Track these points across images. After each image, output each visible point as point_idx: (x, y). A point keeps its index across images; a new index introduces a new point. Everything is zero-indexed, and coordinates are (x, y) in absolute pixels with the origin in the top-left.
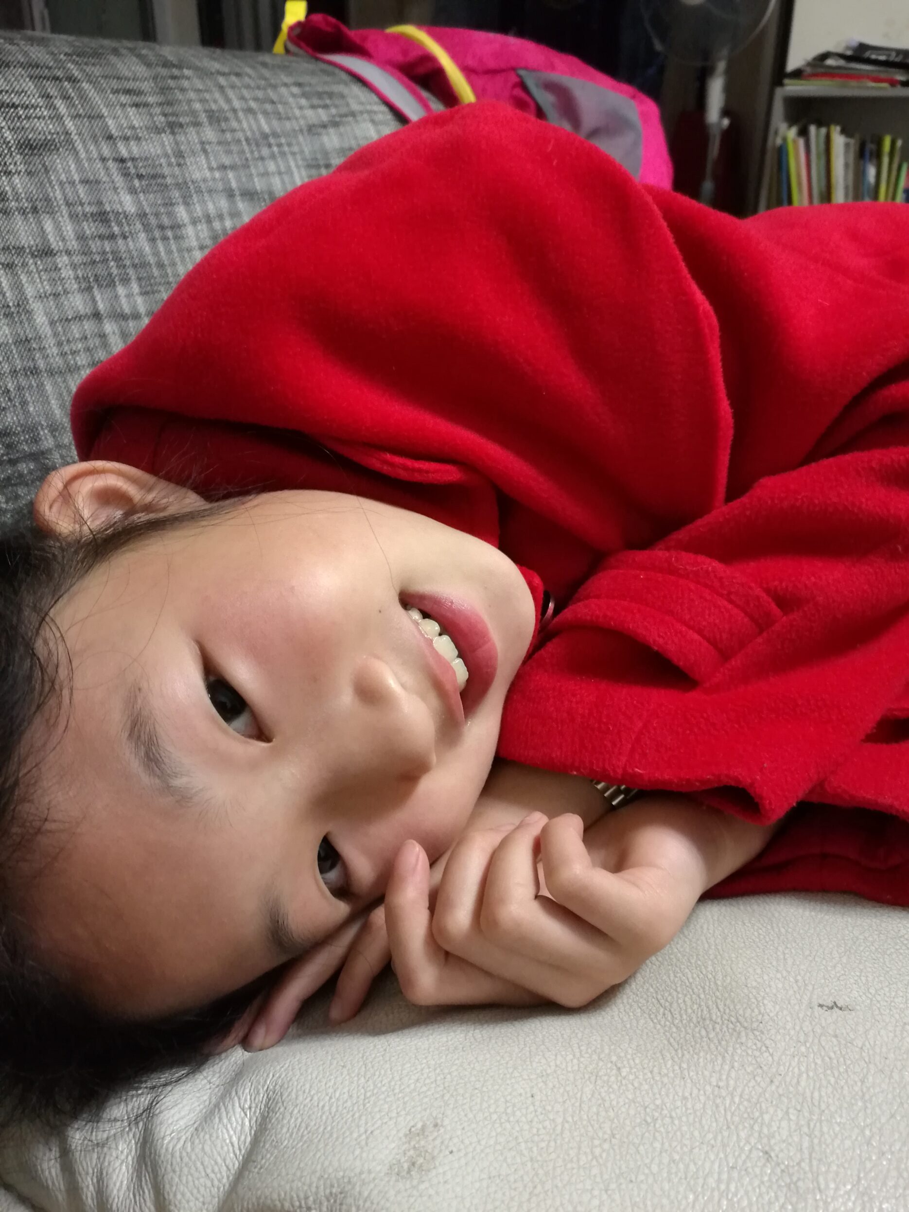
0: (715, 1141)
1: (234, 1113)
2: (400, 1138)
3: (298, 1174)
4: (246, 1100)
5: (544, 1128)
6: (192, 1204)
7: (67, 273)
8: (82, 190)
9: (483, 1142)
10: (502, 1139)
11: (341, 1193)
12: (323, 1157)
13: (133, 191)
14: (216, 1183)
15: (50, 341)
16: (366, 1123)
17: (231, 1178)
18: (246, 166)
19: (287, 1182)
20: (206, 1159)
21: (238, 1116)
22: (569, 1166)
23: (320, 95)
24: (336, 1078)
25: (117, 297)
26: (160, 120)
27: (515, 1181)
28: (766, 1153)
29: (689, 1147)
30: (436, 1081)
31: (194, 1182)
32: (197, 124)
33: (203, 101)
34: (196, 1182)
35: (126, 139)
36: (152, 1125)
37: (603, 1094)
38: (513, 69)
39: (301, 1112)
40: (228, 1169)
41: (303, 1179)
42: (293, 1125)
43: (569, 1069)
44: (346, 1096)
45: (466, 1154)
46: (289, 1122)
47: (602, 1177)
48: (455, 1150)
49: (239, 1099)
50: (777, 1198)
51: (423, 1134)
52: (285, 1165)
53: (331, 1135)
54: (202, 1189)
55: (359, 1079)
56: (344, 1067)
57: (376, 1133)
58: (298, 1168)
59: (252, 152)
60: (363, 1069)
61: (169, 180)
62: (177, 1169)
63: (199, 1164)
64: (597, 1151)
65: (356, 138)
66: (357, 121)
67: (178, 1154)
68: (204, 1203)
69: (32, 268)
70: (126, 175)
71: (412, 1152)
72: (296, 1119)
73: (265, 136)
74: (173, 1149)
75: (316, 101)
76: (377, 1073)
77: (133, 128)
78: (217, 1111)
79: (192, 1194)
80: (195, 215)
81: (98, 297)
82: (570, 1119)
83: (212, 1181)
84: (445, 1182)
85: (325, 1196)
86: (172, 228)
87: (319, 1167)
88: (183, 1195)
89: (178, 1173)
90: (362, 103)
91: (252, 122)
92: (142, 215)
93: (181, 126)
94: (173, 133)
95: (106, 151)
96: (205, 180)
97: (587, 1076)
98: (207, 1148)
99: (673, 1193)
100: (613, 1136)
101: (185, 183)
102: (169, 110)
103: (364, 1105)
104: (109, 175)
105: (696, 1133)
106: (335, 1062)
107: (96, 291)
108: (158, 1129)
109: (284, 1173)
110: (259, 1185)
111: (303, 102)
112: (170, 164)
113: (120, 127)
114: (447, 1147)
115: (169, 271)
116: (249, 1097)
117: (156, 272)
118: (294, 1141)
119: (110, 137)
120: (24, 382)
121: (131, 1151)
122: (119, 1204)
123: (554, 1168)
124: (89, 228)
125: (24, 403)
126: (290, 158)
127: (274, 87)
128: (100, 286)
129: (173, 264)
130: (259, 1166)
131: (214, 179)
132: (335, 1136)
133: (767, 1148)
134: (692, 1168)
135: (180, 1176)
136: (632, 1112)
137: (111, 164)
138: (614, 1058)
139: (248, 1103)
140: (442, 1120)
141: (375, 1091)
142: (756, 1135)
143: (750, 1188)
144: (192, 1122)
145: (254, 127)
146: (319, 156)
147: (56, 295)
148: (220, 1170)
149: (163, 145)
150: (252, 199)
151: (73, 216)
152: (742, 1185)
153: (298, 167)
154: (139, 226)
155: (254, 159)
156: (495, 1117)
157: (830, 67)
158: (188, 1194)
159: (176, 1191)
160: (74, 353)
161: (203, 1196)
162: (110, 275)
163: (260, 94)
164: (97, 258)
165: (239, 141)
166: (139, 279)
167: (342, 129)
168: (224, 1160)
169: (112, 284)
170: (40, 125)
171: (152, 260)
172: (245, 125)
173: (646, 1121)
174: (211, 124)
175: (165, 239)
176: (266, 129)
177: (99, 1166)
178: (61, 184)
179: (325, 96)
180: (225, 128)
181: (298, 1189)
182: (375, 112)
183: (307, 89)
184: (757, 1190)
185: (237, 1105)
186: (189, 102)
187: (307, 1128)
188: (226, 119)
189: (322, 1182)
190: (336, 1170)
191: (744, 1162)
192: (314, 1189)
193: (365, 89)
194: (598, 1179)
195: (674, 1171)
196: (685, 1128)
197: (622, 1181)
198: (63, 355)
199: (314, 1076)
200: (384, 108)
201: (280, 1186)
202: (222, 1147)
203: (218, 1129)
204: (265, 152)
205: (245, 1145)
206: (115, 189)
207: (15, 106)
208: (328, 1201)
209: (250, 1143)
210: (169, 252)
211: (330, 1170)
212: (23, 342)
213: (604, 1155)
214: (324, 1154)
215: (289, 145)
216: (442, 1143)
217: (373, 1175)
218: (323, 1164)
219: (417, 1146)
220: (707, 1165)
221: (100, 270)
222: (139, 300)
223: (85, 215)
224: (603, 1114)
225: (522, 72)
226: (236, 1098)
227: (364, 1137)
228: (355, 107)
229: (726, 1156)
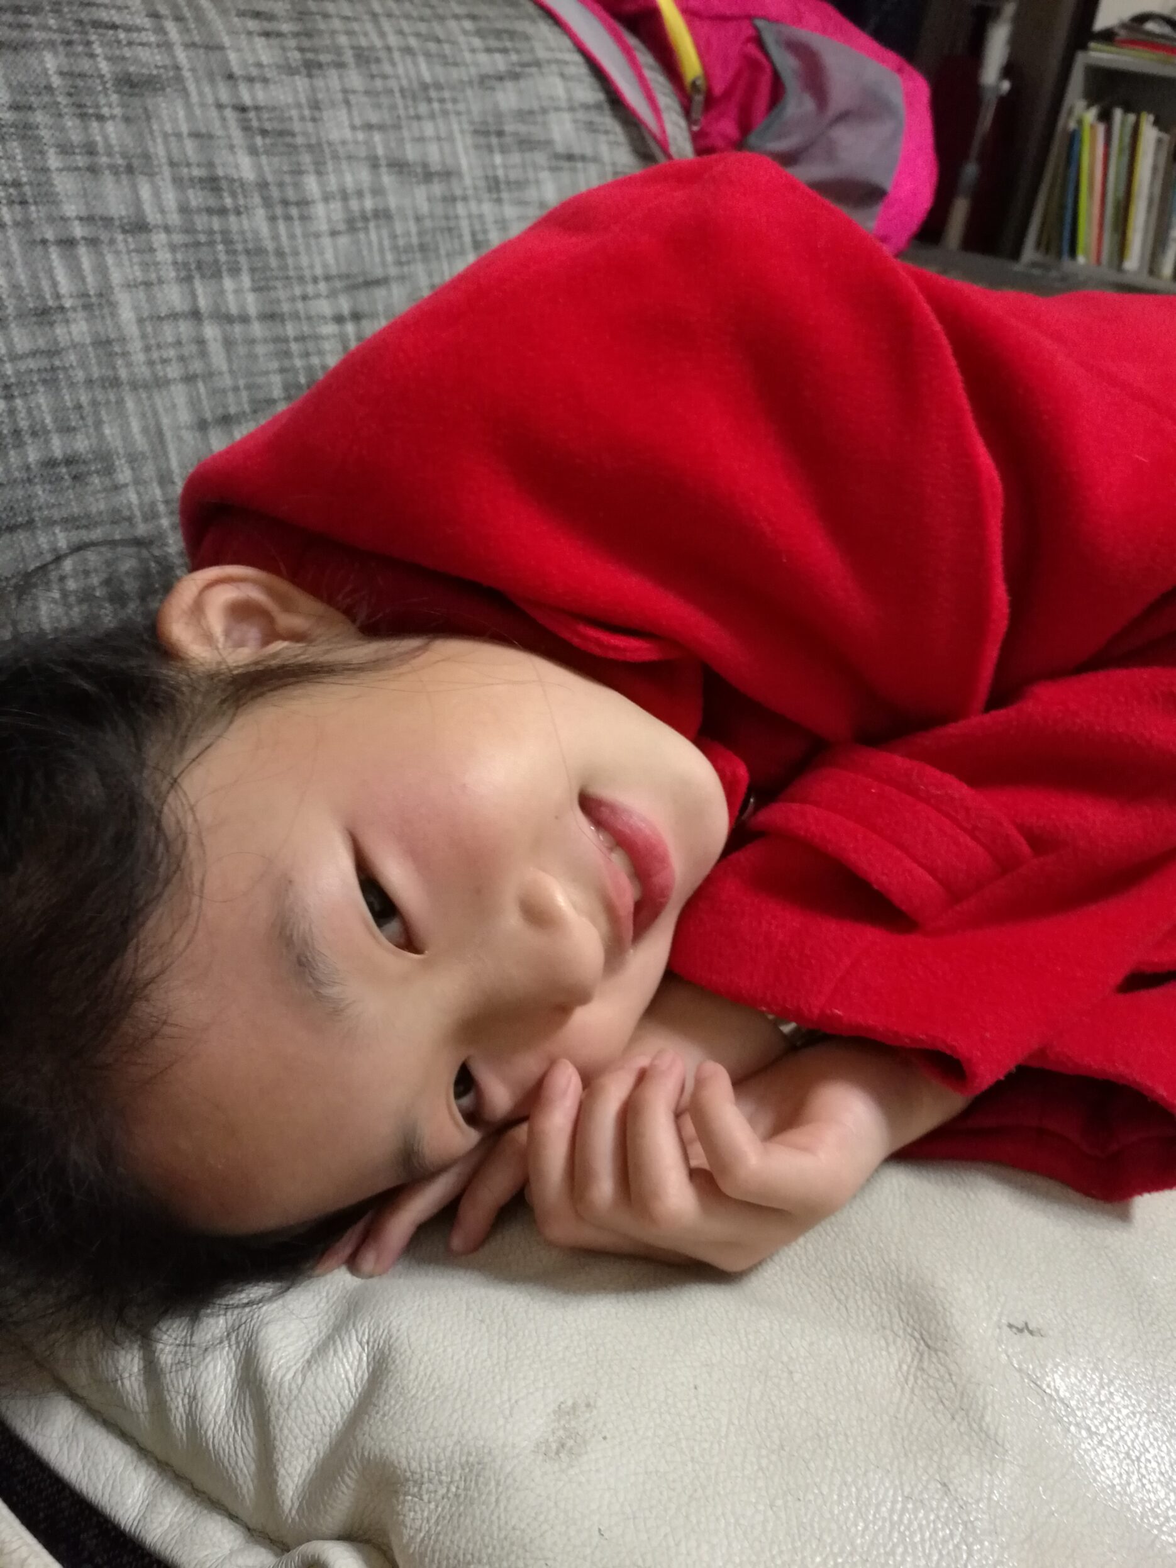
0: (891, 1466)
1: (351, 1346)
2: (549, 1415)
3: (432, 1433)
4: (363, 1334)
5: (708, 1427)
6: (300, 1441)
7: (164, 256)
8: (190, 146)
9: (641, 1432)
10: (661, 1432)
11: (479, 1463)
12: (461, 1421)
13: (253, 151)
14: (328, 1420)
15: (136, 346)
16: (510, 1389)
17: (345, 1417)
18: (397, 127)
19: (418, 1440)
20: (318, 1393)
21: (355, 1350)
22: (733, 1474)
23: (498, 34)
24: (474, 1333)
25: (222, 292)
26: (295, 56)
27: (674, 1481)
28: (944, 1485)
29: (863, 1469)
30: (587, 1352)
31: (303, 1417)
32: (340, 65)
33: (350, 33)
34: (306, 1417)
35: (250, 80)
36: (256, 1348)
37: (773, 1399)
38: (749, 17)
39: (432, 1361)
40: (342, 1406)
41: (437, 1440)
42: (422, 1373)
43: (737, 1362)
44: (485, 1354)
45: (621, 1443)
46: (417, 1368)
47: (767, 1492)
48: (608, 1436)
49: (357, 1331)
50: (952, 1535)
51: (574, 1414)
52: (416, 1419)
53: (469, 1395)
54: (312, 1426)
55: (500, 1338)
56: (482, 1321)
57: (522, 1403)
58: (432, 1426)
59: (406, 108)
60: (504, 1327)
61: (300, 140)
62: (285, 1401)
63: (310, 1399)
64: (764, 1462)
65: (539, 98)
66: (542, 74)
67: (286, 1385)
68: (313, 1442)
69: (121, 246)
70: (246, 128)
71: (561, 1433)
72: (426, 1368)
73: (425, 87)
74: (281, 1379)
75: (493, 43)
76: (521, 1334)
77: (259, 65)
78: (331, 1342)
79: (301, 1431)
80: (328, 189)
81: (199, 290)
82: (736, 1422)
83: (324, 1418)
84: (598, 1471)
85: (460, 1464)
86: (298, 204)
87: (456, 1431)
88: (291, 1430)
89: (286, 1406)
90: (551, 49)
91: (410, 66)
92: (263, 185)
93: (320, 66)
94: (310, 76)
95: (224, 96)
96: (344, 143)
97: (756, 1374)
98: (320, 1382)
99: (842, 1518)
100: (782, 1447)
101: (319, 144)
102: (306, 43)
103: (507, 1368)
104: (225, 127)
105: (872, 1456)
106: (471, 1314)
107: (198, 284)
108: (264, 1353)
109: (414, 1429)
110: (383, 1435)
111: (477, 42)
112: (302, 118)
113: (244, 64)
114: (600, 1432)
115: (290, 261)
116: (367, 1330)
117: (273, 262)
118: (423, 1392)
119: (230, 77)
120: (100, 396)
121: (230, 1373)
122: (216, 1430)
123: (717, 1474)
124: (196, 198)
125: (98, 424)
126: (453, 119)
127: (441, 18)
128: (203, 276)
129: (296, 253)
130: (381, 1413)
131: (356, 142)
132: (474, 1397)
133: (946, 1481)
134: (865, 1493)
135: (288, 1409)
136: (804, 1423)
137: (229, 113)
138: (785, 1359)
139: (366, 1336)
140: (595, 1401)
141: (519, 1354)
142: (935, 1465)
143: (924, 1522)
144: (302, 1351)
145: (412, 73)
146: (490, 119)
147: (148, 284)
148: (333, 1407)
149: (296, 92)
150: (401, 173)
151: (178, 181)
152: (916, 1518)
153: (462, 132)
154: (257, 200)
155: (409, 118)
156: (654, 1405)
157: (1149, 34)
158: (297, 1431)
159: (282, 1426)
160: (165, 361)
161: (313, 1434)
162: (216, 261)
163: (422, 27)
164: (203, 238)
165: (390, 92)
166: (253, 270)
167: (522, 84)
168: (339, 1397)
169: (217, 275)
170: (144, 54)
171: (269, 245)
172: (401, 70)
173: (818, 1435)
174: (358, 65)
175: (288, 218)
176: (427, 77)
177: (193, 1386)
178: (166, 136)
179: (505, 36)
180: (375, 73)
181: (430, 1450)
182: (566, 63)
183: (483, 24)
184: (932, 1525)
185: (354, 1338)
186: (333, 33)
187: (439, 1380)
188: (378, 60)
189: (458, 1448)
190: (476, 1438)
191: (921, 1493)
192: (448, 1454)
193: (556, 29)
194: (764, 1493)
195: (845, 1494)
196: (859, 1449)
197: (789, 1498)
198: (151, 363)
199: (448, 1326)
200: (577, 58)
201: (409, 1442)
202: (337, 1382)
203: (332, 1362)
204: (423, 108)
205: (362, 1381)
206: (232, 147)
207: (114, 27)
208: (463, 1469)
209: (368, 1380)
210: (292, 236)
211: (470, 1436)
212: (103, 343)
213: (772, 1467)
214: (462, 1416)
215: (455, 101)
216: (595, 1426)
217: (517, 1451)
218: (460, 1428)
219: (567, 1426)
220: (882, 1491)
221: (205, 254)
222: (250, 299)
223: (191, 180)
224: (772, 1421)
225: (760, 23)
226: (353, 1331)
227: (507, 1405)
228: (542, 54)
229: (902, 1484)
